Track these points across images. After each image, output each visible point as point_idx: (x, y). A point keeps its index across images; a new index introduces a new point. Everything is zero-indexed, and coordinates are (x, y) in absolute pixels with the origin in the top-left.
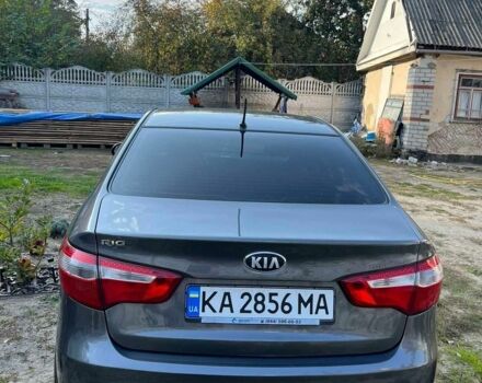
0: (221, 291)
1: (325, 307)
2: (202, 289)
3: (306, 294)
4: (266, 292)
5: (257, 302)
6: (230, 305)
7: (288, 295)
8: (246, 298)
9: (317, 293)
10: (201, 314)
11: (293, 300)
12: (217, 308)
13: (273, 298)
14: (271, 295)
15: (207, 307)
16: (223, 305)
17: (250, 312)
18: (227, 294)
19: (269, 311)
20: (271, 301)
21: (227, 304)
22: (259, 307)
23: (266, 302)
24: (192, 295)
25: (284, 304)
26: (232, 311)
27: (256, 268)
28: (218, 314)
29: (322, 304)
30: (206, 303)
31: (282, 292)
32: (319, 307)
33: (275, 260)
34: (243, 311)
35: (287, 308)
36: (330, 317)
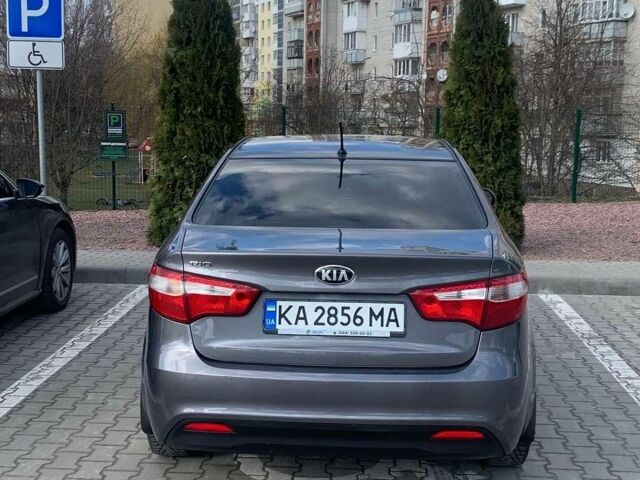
0: (296, 305)
1: (396, 320)
2: (279, 303)
3: (377, 308)
4: (339, 306)
5: (330, 316)
6: (305, 318)
7: (360, 308)
8: (320, 311)
9: (387, 307)
10: (278, 326)
11: (365, 314)
12: (293, 321)
13: (346, 311)
14: (343, 308)
15: (283, 319)
16: (298, 318)
17: (323, 324)
18: (302, 308)
19: (342, 323)
20: (343, 314)
21: (302, 316)
22: (332, 320)
23: (339, 315)
24: (269, 309)
25: (356, 317)
26: (306, 324)
27: (326, 280)
28: (293, 326)
29: (393, 317)
30: (282, 316)
31: (354, 306)
32: (389, 320)
33: (343, 272)
34: (316, 323)
35: (358, 321)
36: (401, 329)
